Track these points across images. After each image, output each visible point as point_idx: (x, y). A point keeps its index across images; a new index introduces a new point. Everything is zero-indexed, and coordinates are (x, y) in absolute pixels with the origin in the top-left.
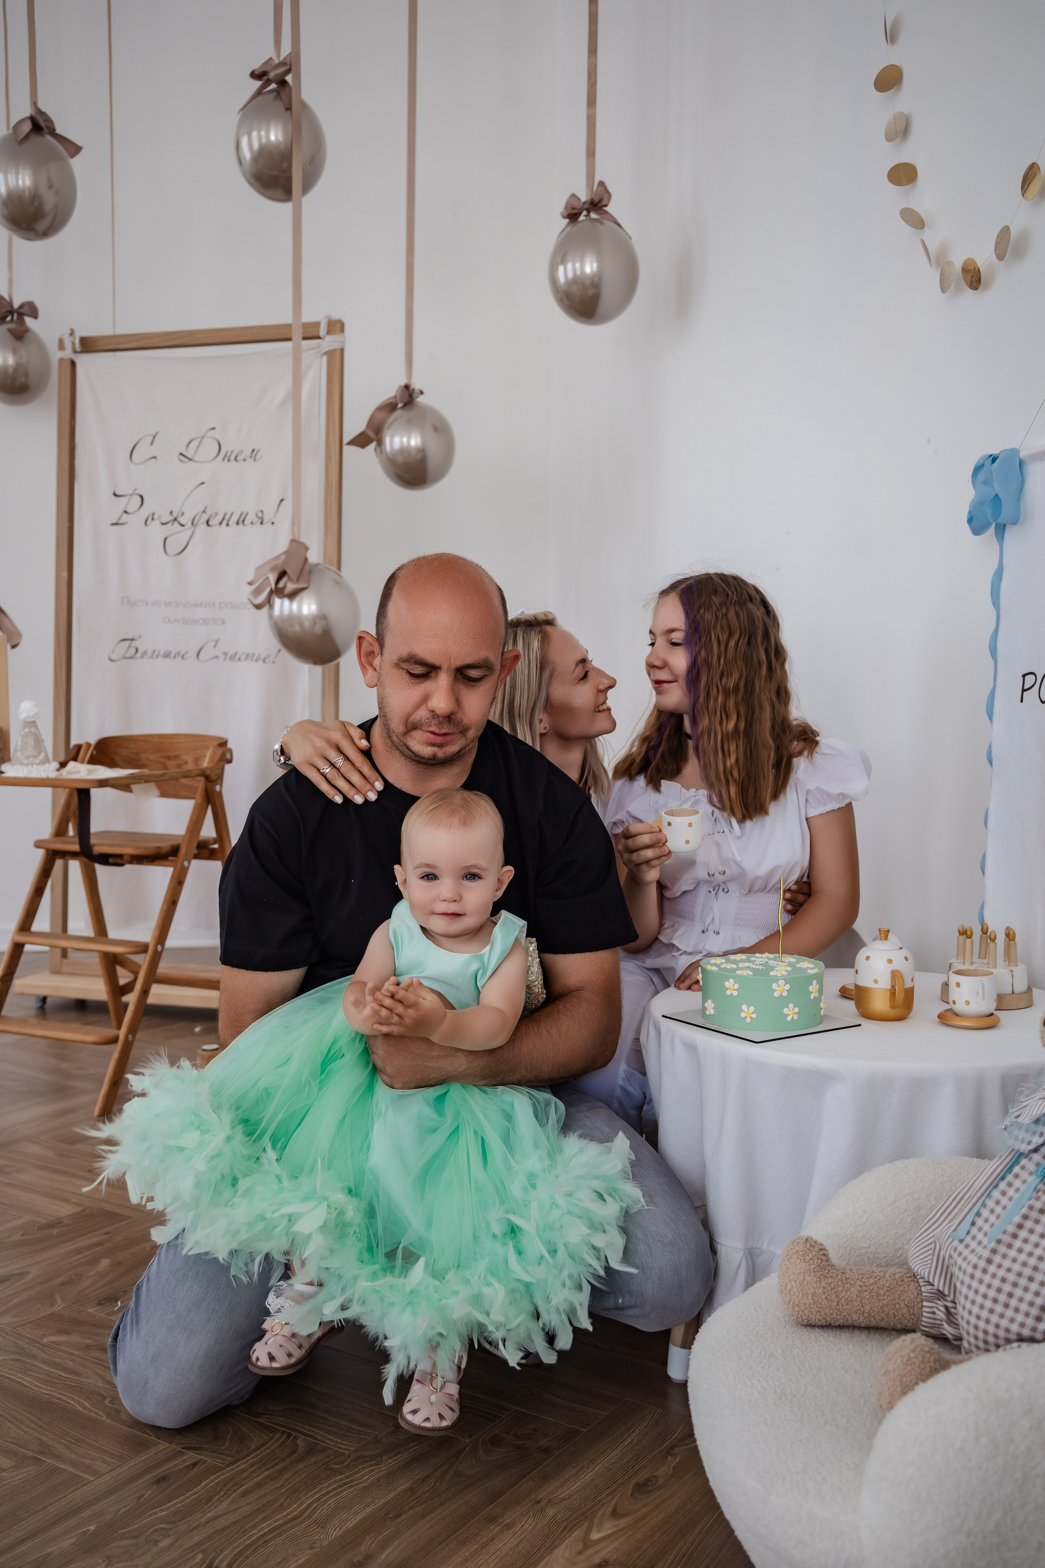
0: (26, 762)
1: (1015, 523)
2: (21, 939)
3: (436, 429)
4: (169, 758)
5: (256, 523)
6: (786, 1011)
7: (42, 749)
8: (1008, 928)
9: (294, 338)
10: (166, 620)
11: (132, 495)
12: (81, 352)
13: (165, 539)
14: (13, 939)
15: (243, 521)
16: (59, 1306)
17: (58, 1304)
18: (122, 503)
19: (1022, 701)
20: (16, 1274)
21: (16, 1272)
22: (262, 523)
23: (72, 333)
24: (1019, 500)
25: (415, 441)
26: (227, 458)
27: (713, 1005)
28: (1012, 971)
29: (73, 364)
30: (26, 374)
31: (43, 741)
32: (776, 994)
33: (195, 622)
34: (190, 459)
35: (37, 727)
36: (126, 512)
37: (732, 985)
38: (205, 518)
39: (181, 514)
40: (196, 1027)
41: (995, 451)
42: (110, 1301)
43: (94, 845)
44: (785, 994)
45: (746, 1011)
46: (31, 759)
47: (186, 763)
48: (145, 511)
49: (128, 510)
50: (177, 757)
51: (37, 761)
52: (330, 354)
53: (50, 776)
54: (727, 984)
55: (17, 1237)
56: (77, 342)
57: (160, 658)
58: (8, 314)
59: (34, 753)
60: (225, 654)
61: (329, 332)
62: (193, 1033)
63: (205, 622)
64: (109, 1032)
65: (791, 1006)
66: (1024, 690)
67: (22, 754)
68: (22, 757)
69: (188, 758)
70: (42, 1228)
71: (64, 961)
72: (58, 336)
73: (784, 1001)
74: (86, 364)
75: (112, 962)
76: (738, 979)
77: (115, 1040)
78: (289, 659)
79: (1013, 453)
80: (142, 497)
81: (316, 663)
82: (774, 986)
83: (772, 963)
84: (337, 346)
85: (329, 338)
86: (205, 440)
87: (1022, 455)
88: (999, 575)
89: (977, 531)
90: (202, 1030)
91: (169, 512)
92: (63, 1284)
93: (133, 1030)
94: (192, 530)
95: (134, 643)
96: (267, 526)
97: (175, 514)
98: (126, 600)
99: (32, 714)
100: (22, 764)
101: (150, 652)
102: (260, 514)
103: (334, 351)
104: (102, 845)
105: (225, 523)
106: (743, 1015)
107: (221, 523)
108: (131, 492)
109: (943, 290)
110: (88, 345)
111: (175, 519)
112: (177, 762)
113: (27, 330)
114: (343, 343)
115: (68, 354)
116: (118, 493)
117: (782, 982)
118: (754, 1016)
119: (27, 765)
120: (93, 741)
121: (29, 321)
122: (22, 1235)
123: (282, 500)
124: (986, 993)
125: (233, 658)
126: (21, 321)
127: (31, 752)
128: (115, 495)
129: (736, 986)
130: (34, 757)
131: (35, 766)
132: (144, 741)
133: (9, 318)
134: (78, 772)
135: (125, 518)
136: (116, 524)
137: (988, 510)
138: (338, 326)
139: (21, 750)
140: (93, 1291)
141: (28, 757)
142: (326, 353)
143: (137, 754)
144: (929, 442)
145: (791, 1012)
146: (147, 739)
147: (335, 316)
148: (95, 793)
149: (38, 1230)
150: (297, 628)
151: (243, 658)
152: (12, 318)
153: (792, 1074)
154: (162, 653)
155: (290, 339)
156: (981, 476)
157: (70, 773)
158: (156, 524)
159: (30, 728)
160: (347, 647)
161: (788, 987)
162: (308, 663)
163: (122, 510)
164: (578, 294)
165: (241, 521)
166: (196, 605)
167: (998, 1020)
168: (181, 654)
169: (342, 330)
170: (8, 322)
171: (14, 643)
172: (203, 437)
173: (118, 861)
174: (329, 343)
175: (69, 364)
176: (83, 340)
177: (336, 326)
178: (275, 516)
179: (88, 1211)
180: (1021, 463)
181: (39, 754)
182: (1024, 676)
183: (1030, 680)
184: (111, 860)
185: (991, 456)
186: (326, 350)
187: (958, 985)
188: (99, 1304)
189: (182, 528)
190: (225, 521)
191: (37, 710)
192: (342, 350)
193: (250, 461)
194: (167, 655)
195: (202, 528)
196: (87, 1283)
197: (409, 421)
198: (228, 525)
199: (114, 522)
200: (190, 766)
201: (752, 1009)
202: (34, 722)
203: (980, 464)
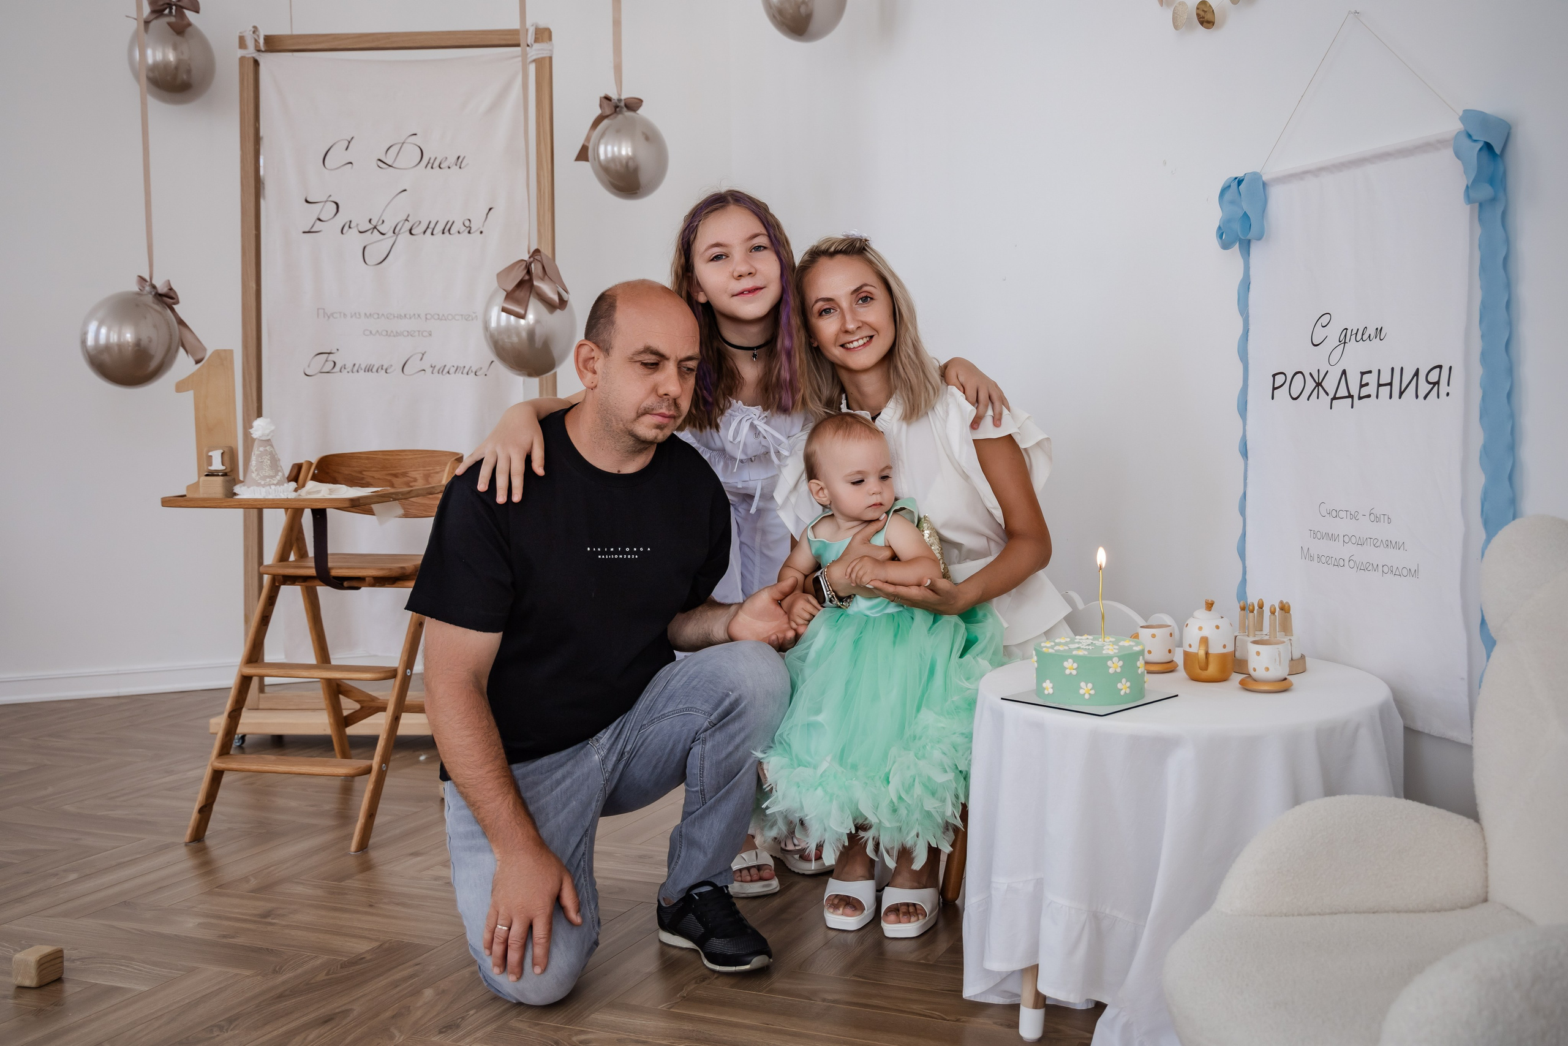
0: (263, 483)
1: (1259, 238)
2: (249, 671)
3: (647, 138)
4: (395, 476)
5: (463, 232)
6: (1119, 686)
7: (279, 468)
8: (1281, 602)
9: (521, 45)
10: (367, 333)
11: (326, 202)
12: (266, 51)
13: (364, 248)
14: (240, 670)
15: (449, 230)
16: (399, 1038)
17: (398, 1036)
18: (315, 209)
19: (1273, 398)
20: (339, 1013)
21: (337, 1011)
22: (469, 232)
23: (255, 30)
24: (1263, 217)
25: (625, 150)
26: (430, 165)
27: (1051, 685)
28: (1290, 640)
29: (256, 63)
30: (189, 71)
31: (279, 460)
32: (1111, 671)
33: (398, 334)
34: (390, 166)
35: (272, 446)
36: (319, 219)
37: (1070, 665)
38: (408, 226)
39: (381, 222)
40: (421, 755)
41: (1240, 175)
42: (451, 1028)
43: (332, 568)
44: (1119, 670)
45: (1085, 688)
46: (268, 480)
47: (415, 480)
48: (342, 219)
49: (322, 219)
50: (404, 474)
51: (275, 482)
52: (539, 62)
53: (289, 497)
54: (1066, 664)
55: (322, 977)
56: (262, 41)
57: (362, 372)
58: (165, 6)
59: (271, 473)
60: (433, 367)
61: (536, 40)
62: (419, 762)
63: (410, 334)
64: (363, 763)
65: (1124, 680)
66: (1274, 389)
67: (258, 474)
68: (257, 478)
69: (418, 474)
70: (344, 966)
71: (262, 695)
72: (238, 34)
73: (1117, 677)
74: (268, 62)
75: (336, 690)
76: (1076, 659)
77: (368, 771)
78: (502, 371)
79: (1256, 177)
80: (337, 204)
81: (530, 375)
82: (1109, 663)
83: (1098, 643)
84: (546, 54)
85: (536, 46)
86: (404, 145)
87: (1265, 178)
88: (1245, 285)
89: (1225, 246)
90: (426, 758)
91: (368, 220)
92: (393, 1017)
93: (385, 760)
94: (395, 238)
95: (331, 357)
96: (475, 235)
97: (374, 222)
98: (321, 312)
99: (267, 432)
100: (259, 485)
101: (349, 366)
102: (467, 224)
103: (543, 58)
104: (341, 568)
105: (429, 231)
106: (1082, 692)
107: (425, 232)
108: (325, 200)
109: (1176, 27)
110: (273, 44)
111: (375, 227)
112: (405, 479)
113: (189, 24)
114: (551, 51)
115: (250, 52)
116: (309, 200)
117: (1115, 659)
118: (1092, 692)
119: (264, 486)
120: (314, 460)
121: (189, 14)
122: (327, 974)
123: (490, 209)
124: (1282, 659)
125: (441, 371)
126: (181, 14)
127: (268, 472)
128: (307, 201)
129: (1075, 665)
130: (271, 477)
131: (273, 487)
132: (368, 458)
133: (167, 11)
134: (318, 492)
135: (319, 226)
136: (309, 232)
137: (1237, 227)
138: (546, 34)
139: (256, 471)
140: (429, 1021)
141: (264, 478)
142: (534, 61)
143: (361, 472)
144: (1165, 163)
145: (1124, 687)
146: (370, 456)
147: (542, 24)
148: (331, 513)
149: (341, 968)
150: (515, 339)
151: (452, 370)
152: (170, 12)
153: (1136, 743)
154: (363, 367)
155: (518, 45)
156: (1228, 196)
157: (309, 493)
158: (354, 231)
159: (266, 447)
160: (563, 357)
161: (1121, 663)
162: (523, 375)
163: (316, 218)
164: (791, 11)
165: (447, 230)
166: (400, 317)
167: (1291, 684)
168: (384, 368)
169: (550, 39)
170: (166, 15)
171: (199, 357)
172: (403, 143)
173: (355, 584)
174: (537, 51)
175: (252, 63)
176: (268, 39)
177: (543, 35)
178: (483, 226)
179: (387, 945)
180: (1264, 184)
181: (277, 474)
182: (1274, 376)
183: (1280, 380)
184: (346, 584)
185: (1236, 178)
186: (534, 58)
187: (1258, 653)
188: (440, 1032)
189: (382, 237)
190: (430, 230)
191: (273, 428)
192: (551, 58)
193: (455, 168)
194: (369, 369)
195: (404, 236)
196: (419, 1013)
197: (618, 131)
198: (432, 234)
199: (307, 230)
200: (419, 485)
201: (1090, 686)
202: (269, 440)
203: (1226, 186)
